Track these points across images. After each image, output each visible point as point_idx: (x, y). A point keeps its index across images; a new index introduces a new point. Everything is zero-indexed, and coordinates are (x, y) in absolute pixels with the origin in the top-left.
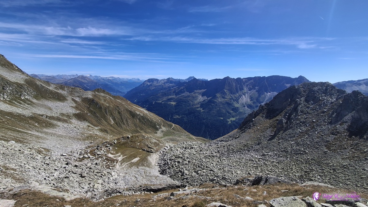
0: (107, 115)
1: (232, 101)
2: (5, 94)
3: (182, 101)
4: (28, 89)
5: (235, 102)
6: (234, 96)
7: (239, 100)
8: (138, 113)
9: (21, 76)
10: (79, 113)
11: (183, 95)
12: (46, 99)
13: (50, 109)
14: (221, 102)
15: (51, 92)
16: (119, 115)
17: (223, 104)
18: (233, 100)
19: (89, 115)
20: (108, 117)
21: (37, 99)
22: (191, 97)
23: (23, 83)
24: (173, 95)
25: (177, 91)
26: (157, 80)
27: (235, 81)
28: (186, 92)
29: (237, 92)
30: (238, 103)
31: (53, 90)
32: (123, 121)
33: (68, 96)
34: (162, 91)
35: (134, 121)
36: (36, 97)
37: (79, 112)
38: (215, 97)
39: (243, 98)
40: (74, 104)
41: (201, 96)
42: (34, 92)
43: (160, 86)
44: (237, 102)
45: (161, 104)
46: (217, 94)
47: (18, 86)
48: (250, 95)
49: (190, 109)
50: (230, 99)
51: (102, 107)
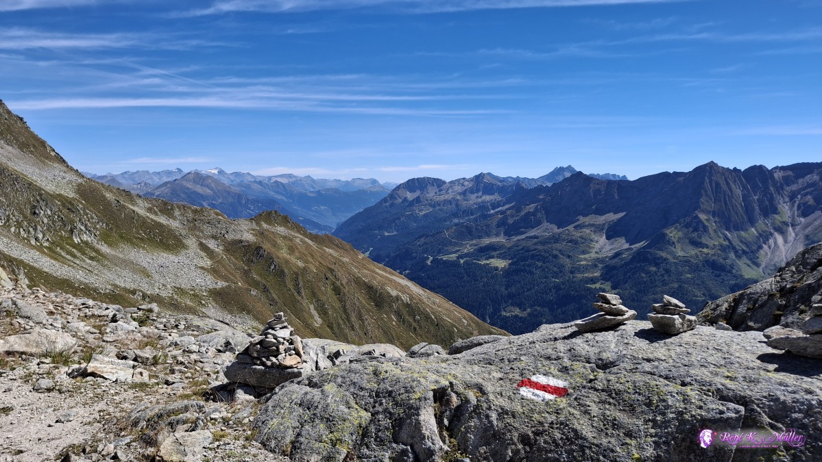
0: (299, 298)
1: (732, 255)
2: (39, 227)
3: (533, 257)
4: (87, 214)
5: (745, 259)
6: (739, 237)
7: (762, 252)
8: (394, 293)
9: (67, 175)
10: (226, 287)
11: (532, 233)
12: (133, 244)
13: (145, 273)
14: (686, 262)
15: (143, 223)
16: (335, 297)
17: (695, 269)
18: (736, 252)
19: (254, 293)
20: (305, 302)
21: (110, 245)
22: (564, 240)
23: (71, 195)
24: (497, 235)
25: (511, 221)
26: (438, 183)
27: (740, 179)
28: (546, 225)
29: (752, 222)
30: (758, 265)
31: (148, 217)
32: (348, 319)
33: (186, 237)
34: (456, 221)
35: (382, 319)
36: (105, 238)
37: (225, 284)
38: (660, 240)
39: (775, 243)
40: (206, 259)
41: (602, 240)
42: (101, 224)
43: (450, 202)
44: (751, 260)
45: (455, 264)
46: (668, 232)
47: (63, 205)
48: (807, 231)
49: (563, 283)
50: (723, 249)
51: (286, 271)
